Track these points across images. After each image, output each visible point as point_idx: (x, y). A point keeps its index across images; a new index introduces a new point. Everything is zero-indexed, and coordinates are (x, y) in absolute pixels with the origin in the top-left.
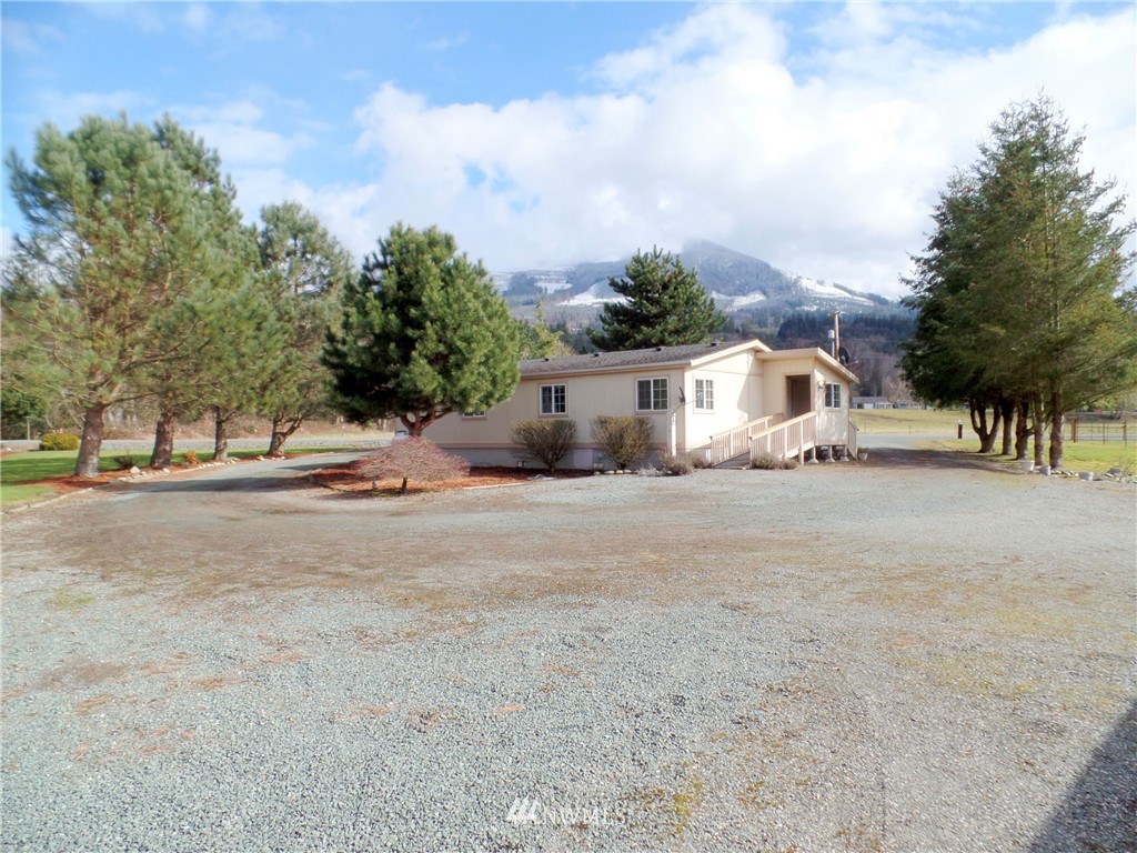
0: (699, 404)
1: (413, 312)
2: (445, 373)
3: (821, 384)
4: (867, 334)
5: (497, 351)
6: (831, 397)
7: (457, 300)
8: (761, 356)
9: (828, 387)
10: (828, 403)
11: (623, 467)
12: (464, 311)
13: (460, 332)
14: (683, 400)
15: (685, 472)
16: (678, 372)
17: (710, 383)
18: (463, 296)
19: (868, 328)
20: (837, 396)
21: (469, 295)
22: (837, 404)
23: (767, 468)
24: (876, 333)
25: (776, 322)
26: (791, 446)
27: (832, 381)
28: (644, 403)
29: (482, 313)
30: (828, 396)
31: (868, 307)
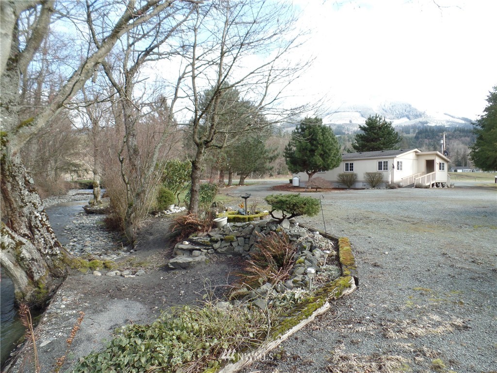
0: (398, 169)
1: (315, 142)
2: (324, 160)
3: (438, 163)
4: (461, 137)
5: (336, 152)
6: (441, 167)
7: (326, 139)
8: (418, 154)
9: (440, 164)
10: (440, 169)
11: (374, 187)
12: (328, 141)
13: (327, 147)
14: (394, 167)
15: (395, 188)
16: (392, 159)
17: (401, 162)
18: (328, 137)
19: (461, 134)
20: (443, 167)
21: (329, 137)
22: (443, 169)
23: (420, 188)
24: (465, 136)
25: (414, 131)
26: (428, 181)
27: (442, 161)
28: (380, 168)
29: (333, 142)
30: (440, 166)
31: (462, 124)
